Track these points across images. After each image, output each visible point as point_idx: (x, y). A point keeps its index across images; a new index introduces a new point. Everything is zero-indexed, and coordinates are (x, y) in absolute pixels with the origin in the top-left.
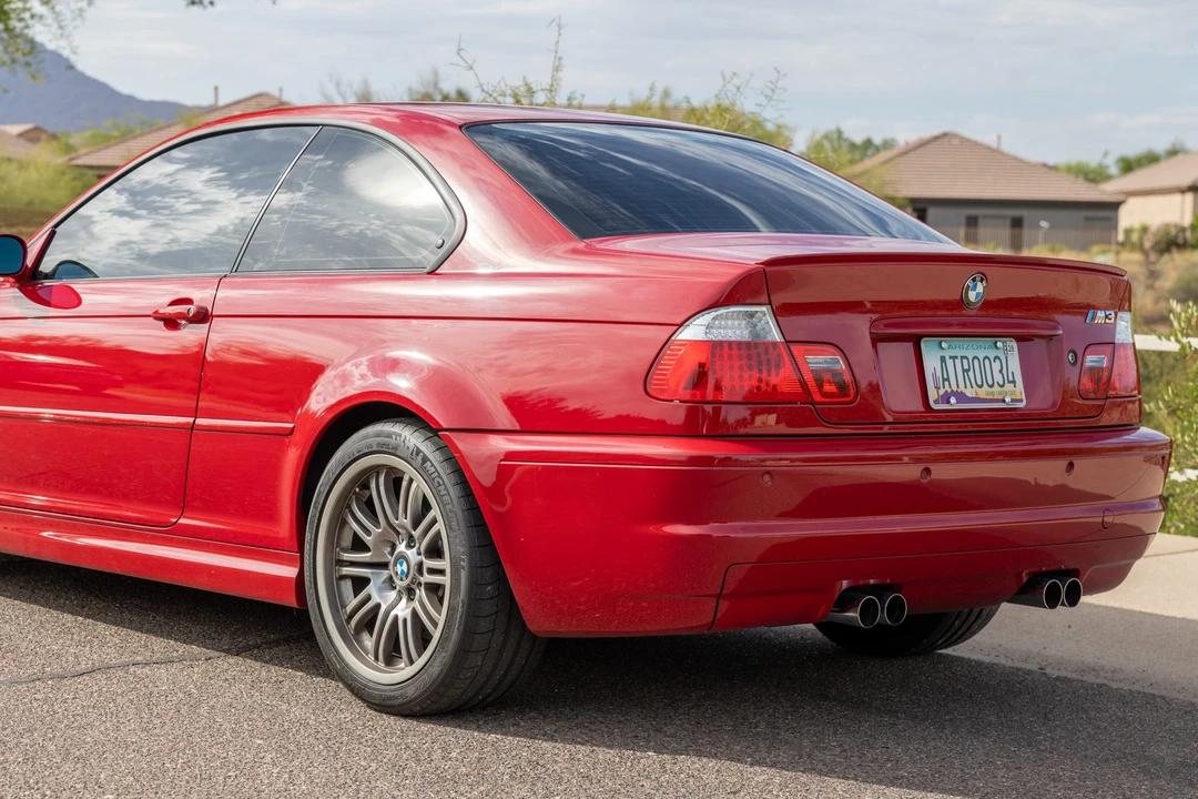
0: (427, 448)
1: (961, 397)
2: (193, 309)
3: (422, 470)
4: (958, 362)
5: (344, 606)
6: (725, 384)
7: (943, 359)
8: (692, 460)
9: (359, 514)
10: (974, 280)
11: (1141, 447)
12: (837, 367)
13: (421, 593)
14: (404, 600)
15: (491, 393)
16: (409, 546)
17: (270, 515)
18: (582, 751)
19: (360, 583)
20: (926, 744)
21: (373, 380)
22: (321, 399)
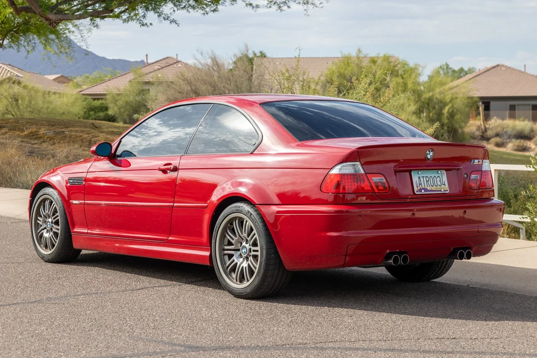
0: (251, 211)
1: (426, 190)
2: (172, 167)
3: (250, 218)
4: (425, 178)
5: (225, 264)
6: (346, 187)
7: (419, 177)
8: (336, 212)
9: (230, 233)
10: (429, 151)
11: (495, 205)
12: (383, 181)
13: (251, 258)
14: (245, 261)
15: (272, 192)
16: (246, 243)
17: (200, 235)
18: (304, 307)
19: (231, 256)
20: (418, 304)
21: (233, 189)
22: (215, 197)
